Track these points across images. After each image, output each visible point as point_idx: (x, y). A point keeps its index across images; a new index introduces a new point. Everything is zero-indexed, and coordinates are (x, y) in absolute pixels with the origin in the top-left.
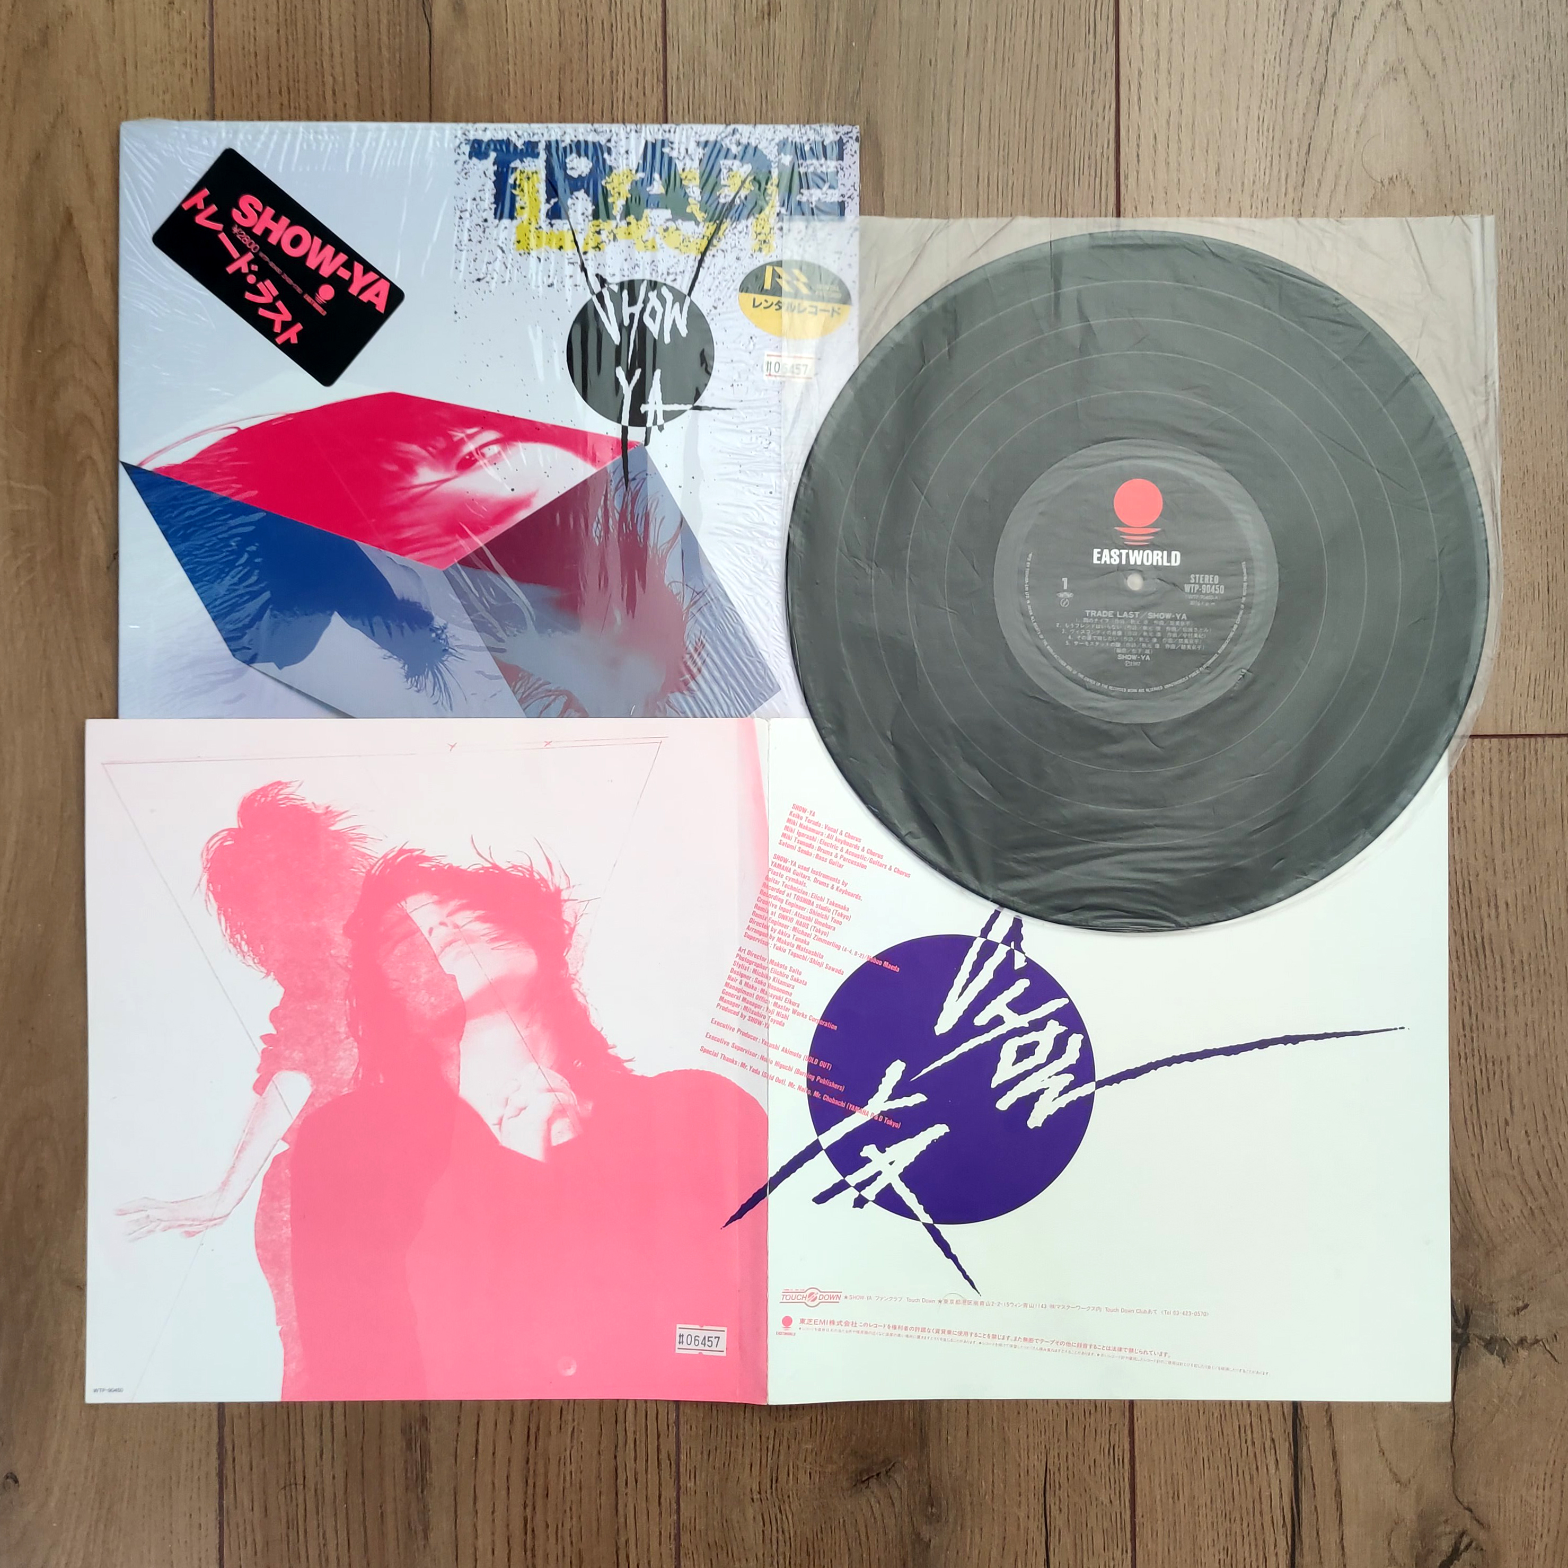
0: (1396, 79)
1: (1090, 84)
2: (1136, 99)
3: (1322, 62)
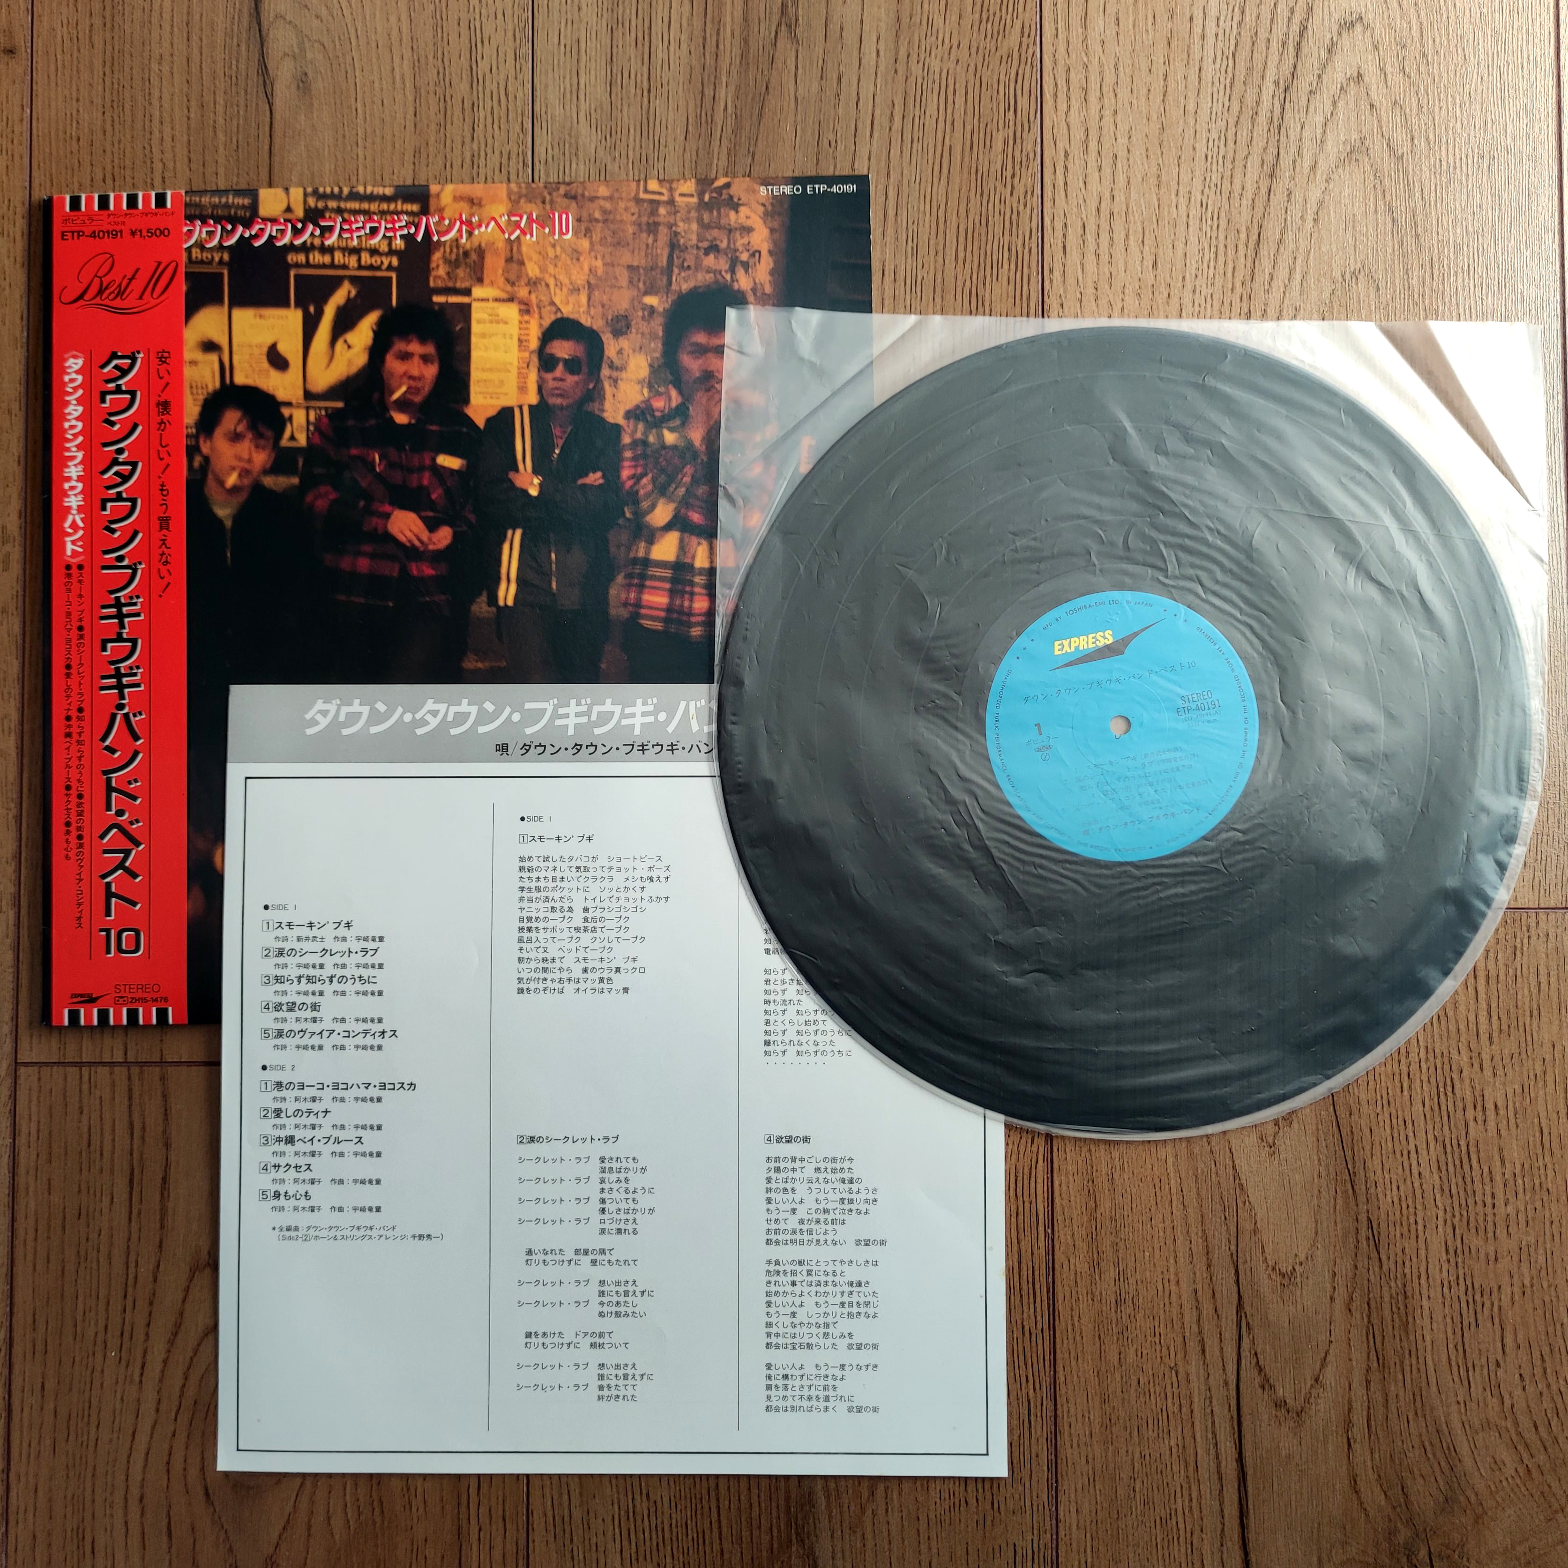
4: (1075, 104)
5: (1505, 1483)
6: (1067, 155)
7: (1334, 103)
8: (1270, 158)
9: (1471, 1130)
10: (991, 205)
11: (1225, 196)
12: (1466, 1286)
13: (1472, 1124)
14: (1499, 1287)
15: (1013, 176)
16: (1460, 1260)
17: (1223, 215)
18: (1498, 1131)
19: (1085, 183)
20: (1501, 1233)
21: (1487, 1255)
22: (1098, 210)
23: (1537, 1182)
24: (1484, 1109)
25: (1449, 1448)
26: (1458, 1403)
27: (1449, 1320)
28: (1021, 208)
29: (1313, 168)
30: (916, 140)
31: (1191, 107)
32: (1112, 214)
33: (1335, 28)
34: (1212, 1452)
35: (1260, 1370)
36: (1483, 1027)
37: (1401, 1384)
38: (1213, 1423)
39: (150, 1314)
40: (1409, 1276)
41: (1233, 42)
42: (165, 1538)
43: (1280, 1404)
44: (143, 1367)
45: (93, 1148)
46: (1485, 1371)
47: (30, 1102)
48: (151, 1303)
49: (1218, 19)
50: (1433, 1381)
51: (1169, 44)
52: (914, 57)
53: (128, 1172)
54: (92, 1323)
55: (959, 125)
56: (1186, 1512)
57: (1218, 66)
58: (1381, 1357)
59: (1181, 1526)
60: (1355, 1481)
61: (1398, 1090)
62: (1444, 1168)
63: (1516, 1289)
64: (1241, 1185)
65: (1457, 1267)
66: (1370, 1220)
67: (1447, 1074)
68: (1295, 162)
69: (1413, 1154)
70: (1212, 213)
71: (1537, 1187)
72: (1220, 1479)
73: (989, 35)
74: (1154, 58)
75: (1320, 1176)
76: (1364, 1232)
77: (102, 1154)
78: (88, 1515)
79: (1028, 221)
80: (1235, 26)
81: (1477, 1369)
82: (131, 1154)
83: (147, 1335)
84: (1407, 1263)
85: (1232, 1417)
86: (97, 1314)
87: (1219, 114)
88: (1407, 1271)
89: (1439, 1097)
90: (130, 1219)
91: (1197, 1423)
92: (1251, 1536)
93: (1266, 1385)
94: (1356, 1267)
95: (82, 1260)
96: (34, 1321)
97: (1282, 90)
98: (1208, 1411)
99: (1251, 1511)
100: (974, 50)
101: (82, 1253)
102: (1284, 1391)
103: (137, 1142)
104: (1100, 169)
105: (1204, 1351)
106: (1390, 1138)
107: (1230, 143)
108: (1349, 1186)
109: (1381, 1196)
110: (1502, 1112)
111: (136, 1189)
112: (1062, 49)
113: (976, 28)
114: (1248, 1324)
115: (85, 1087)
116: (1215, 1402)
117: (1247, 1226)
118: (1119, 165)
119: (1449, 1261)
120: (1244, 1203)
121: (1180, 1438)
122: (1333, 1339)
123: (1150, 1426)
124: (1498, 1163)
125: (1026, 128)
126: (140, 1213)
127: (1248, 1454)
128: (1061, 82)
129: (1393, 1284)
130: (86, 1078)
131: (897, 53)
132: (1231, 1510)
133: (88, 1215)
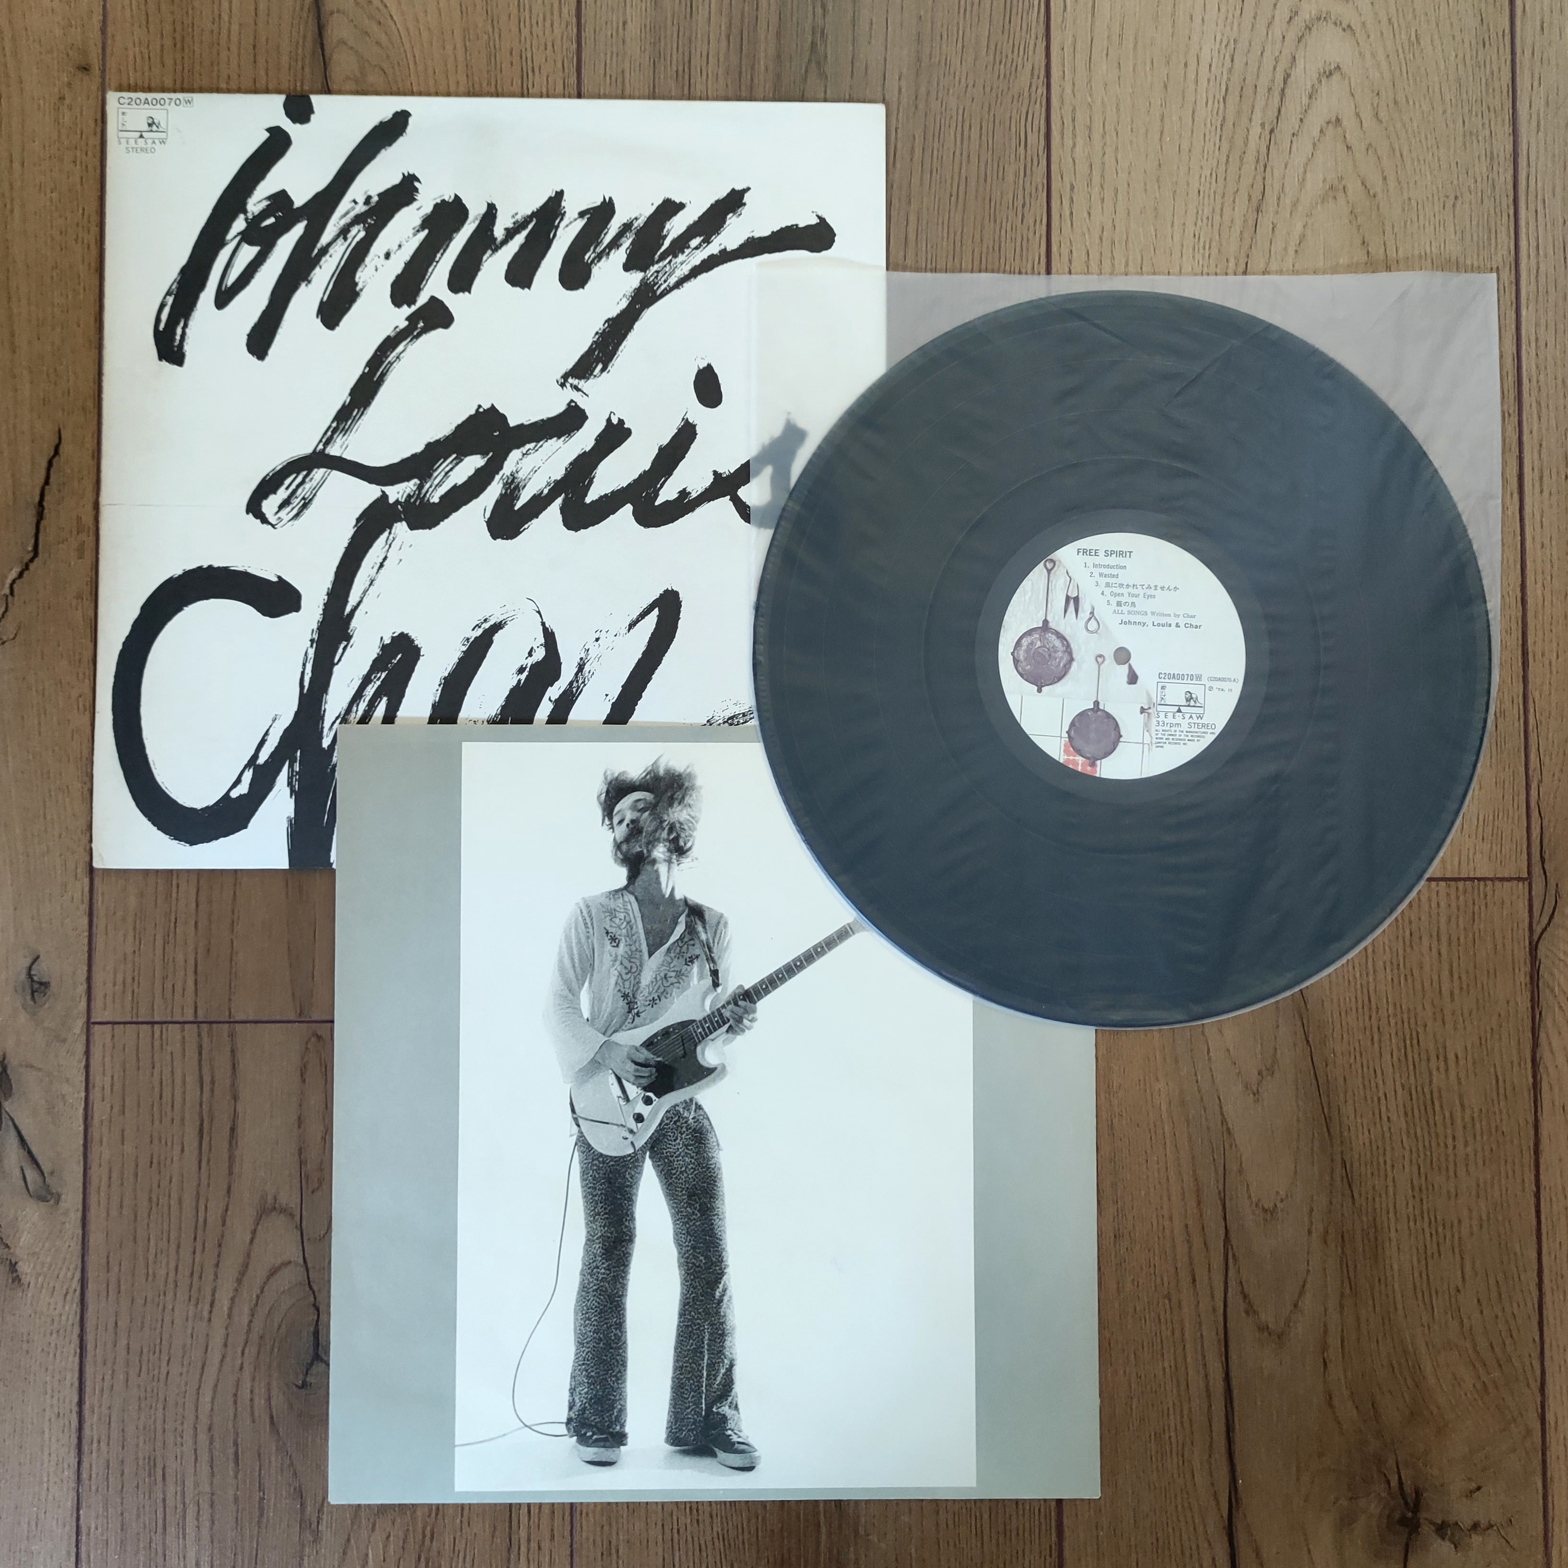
0: (1335, 198)
1: (1020, 197)
2: (1068, 213)
3: (1259, 179)
4: (1080, 142)
5: (1464, 1397)
6: (1072, 188)
7: (1314, 144)
8: (1256, 195)
9: (1435, 1079)
10: (1003, 232)
11: (1216, 227)
12: (1430, 1219)
13: (1435, 1072)
14: (1460, 1221)
15: (1023, 206)
16: (1424, 1197)
17: (1214, 244)
18: (1459, 1079)
19: (1089, 214)
20: (1461, 1172)
21: (1448, 1192)
22: (1101, 239)
23: (1493, 1126)
24: (1446, 1060)
25: (1414, 1367)
26: (1423, 1325)
27: (1415, 1251)
28: (1031, 235)
29: (1295, 204)
30: (935, 170)
31: (1185, 146)
32: (1113, 243)
33: (1315, 76)
34: (1202, 1372)
35: (1245, 1296)
36: (1445, 988)
37: (1371, 1309)
38: (1202, 1346)
39: (219, 1256)
40: (1378, 1210)
41: (1224, 87)
42: (232, 1465)
43: (1263, 1328)
44: (212, 1305)
45: (164, 1100)
46: (1447, 1297)
47: (104, 1057)
48: (220, 1246)
49: (1210, 66)
50: (1400, 1306)
51: (1166, 87)
52: (933, 95)
53: (198, 1123)
54: (163, 1265)
55: (974, 159)
56: (1178, 1427)
57: (1210, 108)
58: (1353, 1283)
59: (1173, 1440)
60: (1331, 1398)
61: (1369, 1043)
62: (1410, 1114)
63: (1475, 1223)
64: (1228, 1129)
65: (1422, 1204)
66: (1344, 1162)
67: (1413, 1026)
68: (1279, 199)
69: (1383, 1101)
70: (1204, 242)
71: (1493, 1130)
72: (1209, 1396)
73: (1002, 76)
74: (1152, 101)
75: (1298, 1121)
76: (1339, 1170)
77: (172, 1106)
78: (159, 1444)
79: (1037, 246)
80: (1225, 73)
81: (1440, 1295)
82: (201, 1106)
83: (216, 1275)
84: (1377, 1199)
85: (1219, 1341)
86: (168, 1256)
87: (1211, 152)
88: (1377, 1206)
89: (1405, 1047)
90: (200, 1168)
91: (1188, 1346)
92: (1237, 1448)
93: (1250, 1310)
94: (1331, 1203)
95: (154, 1206)
96: (108, 1263)
97: (1267, 132)
98: (1199, 1334)
99: (1237, 1426)
100: (988, 89)
101: (155, 1199)
102: (1267, 1316)
103: (206, 1095)
104: (1103, 200)
105: (1194, 1281)
106: (1361, 1086)
107: (1221, 180)
108: (1325, 1130)
109: (1353, 1137)
110: (1462, 1062)
111: (206, 1138)
112: (1068, 90)
113: (990, 68)
114: (1234, 1255)
115: (157, 1043)
116: (1204, 1327)
117: (1233, 1167)
118: (1120, 197)
119: (1414, 1197)
120: (1231, 1146)
121: (1172, 1358)
122: (1310, 1268)
123: (1146, 1349)
124: (1459, 1108)
125: (1035, 163)
126: (209, 1161)
127: (1233, 1374)
128: (1068, 121)
129: (1365, 1219)
130: (157, 1035)
131: (917, 91)
132: (1219, 1426)
133: (159, 1163)
